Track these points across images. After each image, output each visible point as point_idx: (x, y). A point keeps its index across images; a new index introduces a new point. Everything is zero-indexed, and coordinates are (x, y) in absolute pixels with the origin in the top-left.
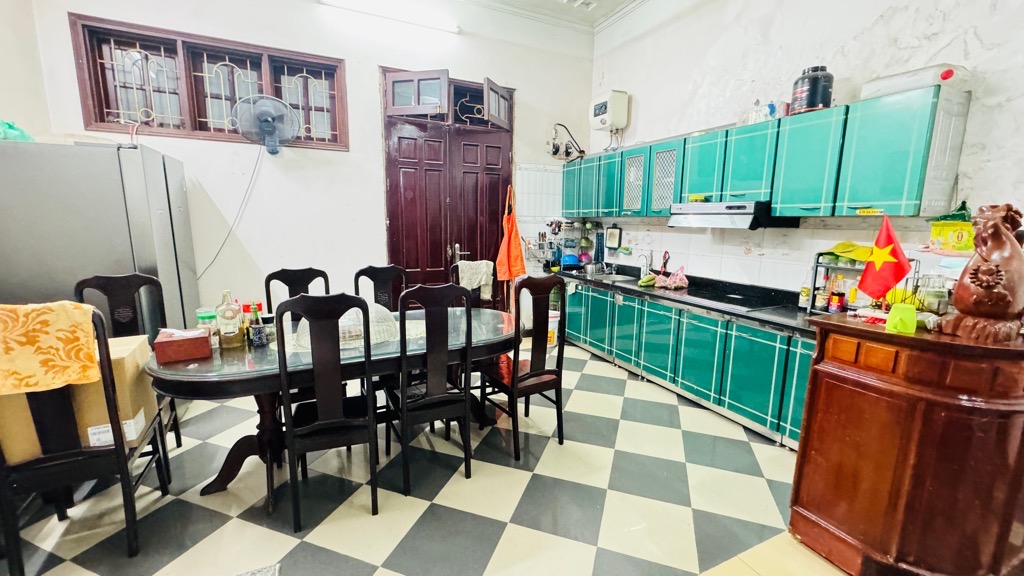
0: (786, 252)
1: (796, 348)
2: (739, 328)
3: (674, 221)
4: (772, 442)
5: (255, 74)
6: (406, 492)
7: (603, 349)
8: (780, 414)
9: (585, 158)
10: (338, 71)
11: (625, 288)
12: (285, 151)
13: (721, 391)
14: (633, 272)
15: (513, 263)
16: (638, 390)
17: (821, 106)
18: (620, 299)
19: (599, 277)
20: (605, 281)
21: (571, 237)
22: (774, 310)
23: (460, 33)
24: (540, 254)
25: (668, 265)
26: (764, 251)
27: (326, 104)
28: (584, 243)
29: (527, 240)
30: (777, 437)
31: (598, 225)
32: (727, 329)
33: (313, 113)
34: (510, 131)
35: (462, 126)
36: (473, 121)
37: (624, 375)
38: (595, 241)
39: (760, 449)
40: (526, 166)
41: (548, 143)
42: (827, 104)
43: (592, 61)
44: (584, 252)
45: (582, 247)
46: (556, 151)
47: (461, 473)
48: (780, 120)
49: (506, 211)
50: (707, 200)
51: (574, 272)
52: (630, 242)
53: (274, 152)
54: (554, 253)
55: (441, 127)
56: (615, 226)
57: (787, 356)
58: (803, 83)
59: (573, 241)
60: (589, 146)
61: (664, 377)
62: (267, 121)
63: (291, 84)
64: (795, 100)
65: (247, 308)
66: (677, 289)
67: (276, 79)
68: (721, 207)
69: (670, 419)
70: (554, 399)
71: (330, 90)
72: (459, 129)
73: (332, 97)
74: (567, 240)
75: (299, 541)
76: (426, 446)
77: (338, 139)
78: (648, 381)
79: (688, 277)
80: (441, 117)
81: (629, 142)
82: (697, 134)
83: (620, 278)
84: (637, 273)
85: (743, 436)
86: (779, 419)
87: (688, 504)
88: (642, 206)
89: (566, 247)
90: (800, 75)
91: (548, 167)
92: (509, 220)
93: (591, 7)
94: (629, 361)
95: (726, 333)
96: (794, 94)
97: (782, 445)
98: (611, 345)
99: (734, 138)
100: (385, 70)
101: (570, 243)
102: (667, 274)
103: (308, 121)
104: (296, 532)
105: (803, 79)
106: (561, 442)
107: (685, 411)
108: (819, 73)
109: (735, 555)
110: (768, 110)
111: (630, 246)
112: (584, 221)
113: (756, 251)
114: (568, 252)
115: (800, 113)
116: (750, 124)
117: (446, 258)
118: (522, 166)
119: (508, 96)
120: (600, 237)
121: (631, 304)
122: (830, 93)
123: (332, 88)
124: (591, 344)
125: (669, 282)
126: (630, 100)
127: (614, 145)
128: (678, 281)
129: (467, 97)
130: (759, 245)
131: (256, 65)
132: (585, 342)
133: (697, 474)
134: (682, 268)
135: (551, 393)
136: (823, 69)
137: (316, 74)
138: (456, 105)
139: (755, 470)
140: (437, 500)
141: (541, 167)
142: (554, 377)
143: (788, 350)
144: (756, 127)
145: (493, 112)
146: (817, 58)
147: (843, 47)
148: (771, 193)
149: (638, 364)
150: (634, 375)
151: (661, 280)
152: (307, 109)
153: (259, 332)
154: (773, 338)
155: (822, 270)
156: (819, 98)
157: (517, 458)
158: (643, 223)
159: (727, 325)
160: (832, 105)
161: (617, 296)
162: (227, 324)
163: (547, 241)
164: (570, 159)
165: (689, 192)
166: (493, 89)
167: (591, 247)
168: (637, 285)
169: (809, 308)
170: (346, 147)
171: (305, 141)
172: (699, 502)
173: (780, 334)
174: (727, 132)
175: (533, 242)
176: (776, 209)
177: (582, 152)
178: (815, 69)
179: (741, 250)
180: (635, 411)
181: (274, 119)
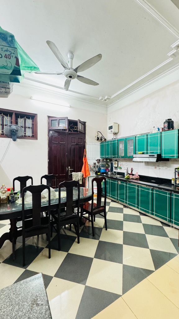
0: (166, 168)
1: (173, 196)
2: (156, 191)
3: (134, 159)
4: (169, 226)
5: (10, 118)
6: (59, 250)
7: (115, 198)
8: (171, 217)
9: (106, 141)
10: (35, 117)
11: (121, 179)
12: (18, 140)
13: (152, 210)
14: (122, 174)
15: (86, 172)
16: (127, 211)
17: (171, 129)
18: (120, 182)
19: (112, 176)
20: (114, 177)
21: (103, 164)
22: (165, 185)
23: (70, 107)
24: (94, 169)
25: (133, 172)
26: (160, 168)
27: (31, 126)
28: (107, 166)
29: (90, 165)
30: (171, 224)
31: (111, 160)
32: (153, 191)
33: (27, 129)
34: (85, 134)
35: (71, 132)
36: (74, 131)
37: (122, 207)
38: (110, 165)
39: (166, 228)
40: (89, 143)
41: (96, 137)
42: (173, 129)
43: (107, 114)
44: (107, 168)
45: (106, 167)
46: (98, 139)
47: (76, 242)
48: (161, 132)
49: (84, 157)
50: (143, 153)
51: (105, 174)
52: (121, 165)
53: (14, 140)
54: (98, 169)
55: (65, 133)
56: (116, 161)
57: (171, 199)
58: (166, 123)
59: (104, 165)
60: (107, 138)
61: (135, 207)
62: (14, 131)
63: (21, 121)
64: (164, 127)
65: (9, 190)
66: (136, 179)
67: (16, 119)
68: (147, 155)
69: (138, 220)
70: (104, 215)
71: (32, 122)
72: (70, 133)
73: (33, 124)
74: (102, 165)
75: (25, 270)
76: (64, 233)
77: (34, 136)
78: (130, 208)
79: (139, 175)
80: (65, 130)
81: (119, 137)
82: (139, 135)
83: (118, 176)
84: (124, 174)
85: (160, 225)
86: (171, 218)
87: (148, 248)
88: (124, 155)
89: (102, 167)
90: (165, 121)
91: (96, 144)
92: (85, 159)
93: (107, 101)
94: (124, 202)
95: (153, 192)
96: (164, 126)
97: (172, 227)
98: (118, 197)
99: (149, 137)
100: (49, 117)
101: (103, 166)
102: (133, 175)
103: (25, 131)
104: (23, 266)
105: (166, 122)
106: (106, 230)
107: (142, 217)
108: (170, 121)
109: (165, 264)
110: (158, 130)
111: (121, 166)
112: (107, 159)
113: (158, 168)
114: (102, 168)
115: (166, 131)
116: (153, 133)
117: (66, 171)
118: (88, 143)
119: (84, 124)
120: (112, 164)
121: (123, 184)
122: (173, 126)
123: (33, 122)
124: (111, 197)
125: (134, 177)
126: (119, 125)
127: (115, 137)
128: (136, 177)
129: (72, 124)
130: (158, 166)
131: (11, 116)
132: (109, 196)
133: (149, 238)
134: (137, 173)
135: (103, 214)
136: (171, 119)
137: (29, 118)
138: (69, 127)
139: (165, 235)
140: (70, 252)
141: (94, 143)
142: (103, 208)
143: (171, 197)
144: (155, 134)
145: (80, 129)
146: (169, 116)
147: (175, 114)
148: (161, 152)
149: (126, 203)
150: (125, 206)
151: (131, 177)
152: (25, 128)
153: (13, 197)
154: (166, 193)
155: (177, 173)
156: (171, 127)
157: (93, 235)
158: (125, 160)
159: (152, 190)
160: (174, 129)
161: (119, 182)
162: (3, 195)
163: (96, 165)
164: (102, 141)
165: (138, 151)
166: (80, 122)
167: (109, 167)
168: (124, 178)
169: (175, 184)
170: (36, 138)
171: (24, 137)
172: (151, 247)
173: (168, 192)
174: (147, 135)
175: (92, 166)
176: (163, 156)
177: (105, 139)
178: (169, 120)
179: (153, 167)
180: (127, 218)
181: (16, 131)
